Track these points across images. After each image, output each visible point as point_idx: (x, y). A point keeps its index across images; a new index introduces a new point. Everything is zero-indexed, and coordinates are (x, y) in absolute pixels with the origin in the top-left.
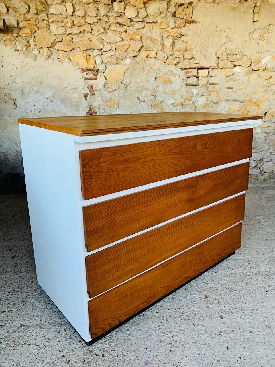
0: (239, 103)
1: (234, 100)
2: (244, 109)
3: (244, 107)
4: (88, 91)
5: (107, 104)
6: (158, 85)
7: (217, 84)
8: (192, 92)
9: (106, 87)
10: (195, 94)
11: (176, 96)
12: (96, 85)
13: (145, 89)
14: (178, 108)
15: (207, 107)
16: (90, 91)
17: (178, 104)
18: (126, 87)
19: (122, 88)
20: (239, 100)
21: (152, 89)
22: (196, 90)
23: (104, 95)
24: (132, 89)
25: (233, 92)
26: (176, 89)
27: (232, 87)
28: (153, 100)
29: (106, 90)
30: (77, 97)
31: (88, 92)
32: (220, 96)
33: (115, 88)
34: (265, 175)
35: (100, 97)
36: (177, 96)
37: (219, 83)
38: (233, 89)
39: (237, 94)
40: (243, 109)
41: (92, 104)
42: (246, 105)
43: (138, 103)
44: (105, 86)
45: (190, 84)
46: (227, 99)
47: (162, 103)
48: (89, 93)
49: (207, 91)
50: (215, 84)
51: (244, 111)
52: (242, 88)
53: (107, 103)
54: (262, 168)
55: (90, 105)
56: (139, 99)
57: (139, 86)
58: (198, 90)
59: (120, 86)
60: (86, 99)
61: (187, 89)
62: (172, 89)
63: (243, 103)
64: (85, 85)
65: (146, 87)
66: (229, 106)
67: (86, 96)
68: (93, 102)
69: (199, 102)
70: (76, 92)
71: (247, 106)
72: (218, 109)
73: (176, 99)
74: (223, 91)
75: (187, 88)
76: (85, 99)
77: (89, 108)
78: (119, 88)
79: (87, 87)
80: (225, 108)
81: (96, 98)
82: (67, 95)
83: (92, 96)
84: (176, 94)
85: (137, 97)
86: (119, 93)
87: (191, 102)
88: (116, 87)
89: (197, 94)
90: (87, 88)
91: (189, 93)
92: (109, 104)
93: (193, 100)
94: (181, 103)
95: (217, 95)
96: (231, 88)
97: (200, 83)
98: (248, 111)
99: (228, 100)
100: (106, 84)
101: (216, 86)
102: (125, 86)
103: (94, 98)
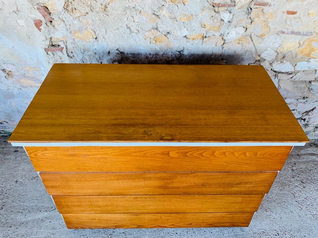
0: (300, 37)
1: (293, 33)
2: (307, 47)
3: (306, 43)
4: (41, 15)
5: (77, 36)
6: (160, 6)
7: (270, 6)
8: (222, 18)
9: (69, 8)
10: (226, 20)
11: (193, 24)
12: (52, 5)
13: (139, 12)
14: (195, 43)
15: (244, 42)
16: (44, 16)
17: (194, 37)
18: (106, 7)
19: (97, 9)
20: (302, 32)
21: (150, 12)
22: (229, 14)
23: (68, 22)
24: (115, 12)
25: (295, 18)
26: (193, 13)
27: (295, 11)
28: (153, 31)
29: (71, 14)
30: (24, 25)
31: (39, 16)
32: (270, 25)
33: (86, 11)
34: (308, 128)
35: (63, 24)
36: (195, 24)
37: (272, 3)
38: (298, 14)
39: (302, 22)
40: (304, 47)
41: (52, 35)
42: (312, 40)
43: (129, 33)
44: (67, 6)
45: (219, 4)
46: (281, 31)
47: (168, 36)
48: (42, 19)
49: (249, 17)
50: (265, 4)
51: (305, 49)
52: (314, 12)
53: (77, 34)
54: (308, 120)
55: (49, 37)
56: (129, 28)
57: (127, 6)
58: (231, 15)
59: (93, 5)
60: (40, 30)
61: (213, 13)
62: (186, 13)
63: (306, 37)
64: (31, 6)
65: (140, 10)
66: (282, 41)
67: (38, 24)
68: (53, 33)
69: (232, 34)
70: (20, 16)
71: (313, 42)
72: (263, 45)
73: (192, 30)
74: (277, 17)
75: (213, 11)
76: (37, 29)
77: (48, 41)
78: (92, 11)
79: (36, 8)
80: (275, 44)
81: (56, 27)
82: (7, 22)
83: (49, 24)
84: (193, 21)
85: (125, 24)
86: (94, 19)
87: (218, 34)
88: (87, 9)
89: (229, 22)
90: (37, 11)
91: (215, 21)
92: (80, 35)
93: (222, 32)
94: (201, 36)
95: (265, 23)
96: (293, 13)
97: (237, 3)
98: (313, 50)
99: (283, 33)
100: (70, 4)
101: (266, 8)
102: (103, 7)
103: (54, 26)
